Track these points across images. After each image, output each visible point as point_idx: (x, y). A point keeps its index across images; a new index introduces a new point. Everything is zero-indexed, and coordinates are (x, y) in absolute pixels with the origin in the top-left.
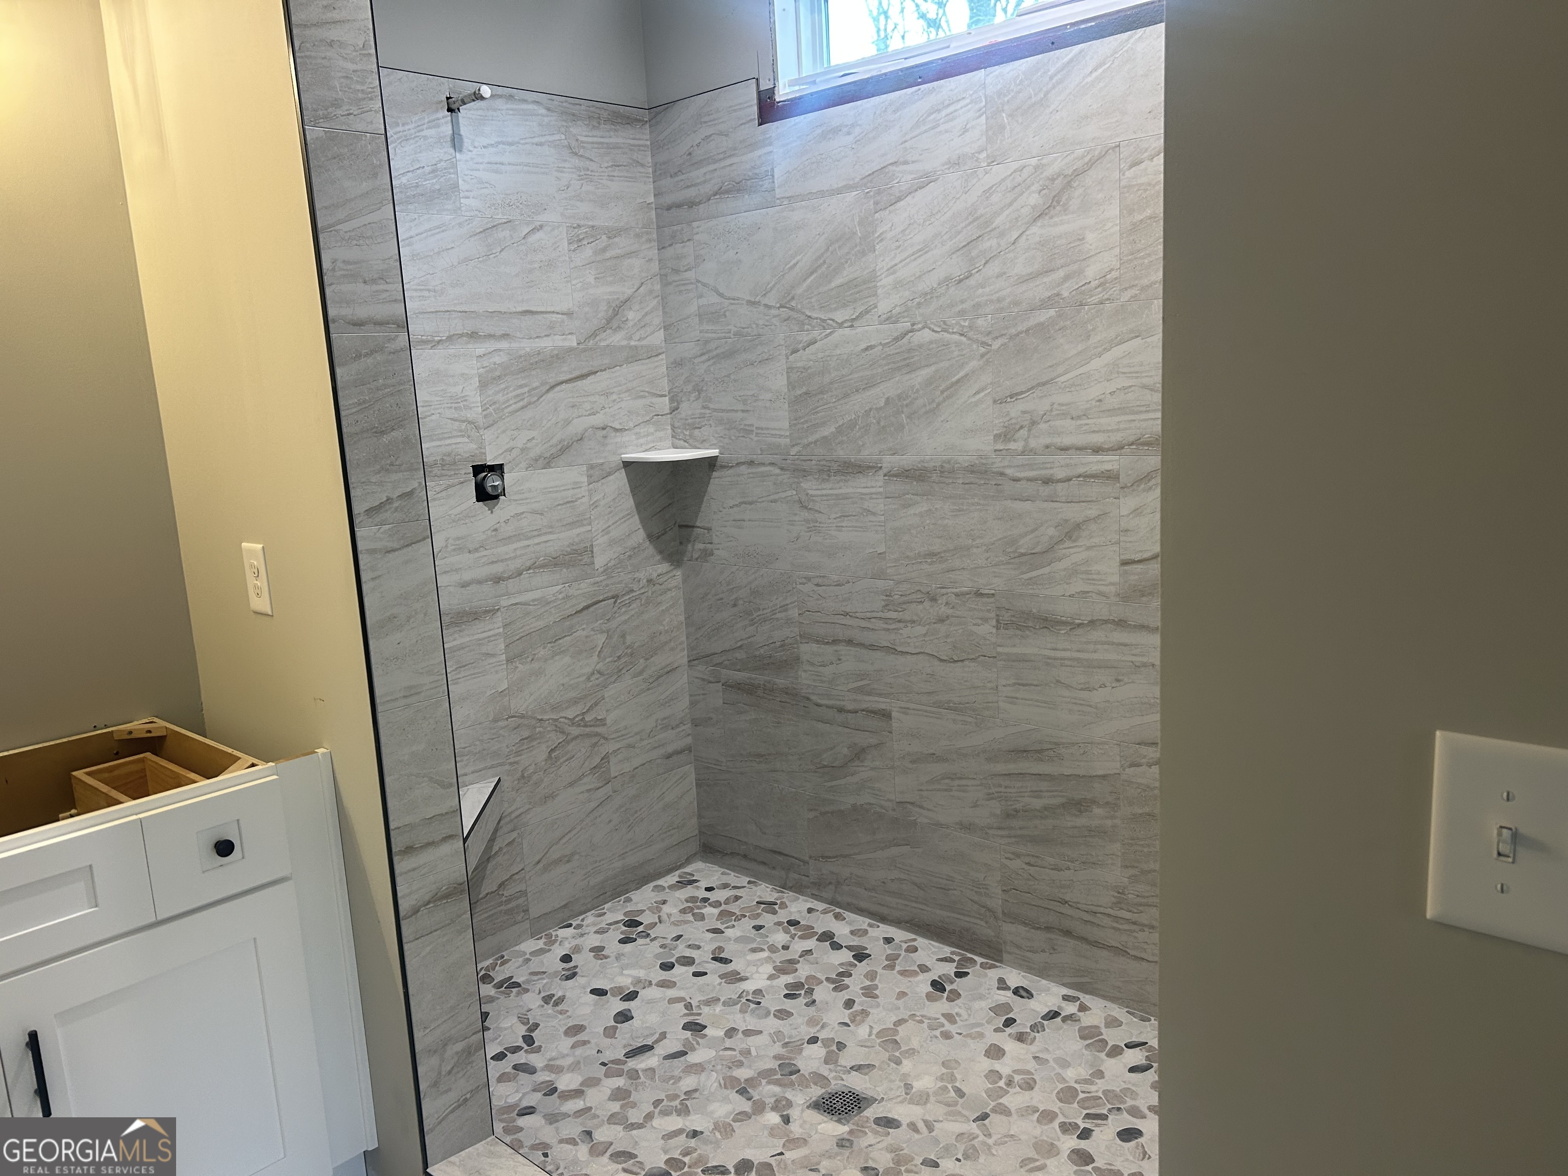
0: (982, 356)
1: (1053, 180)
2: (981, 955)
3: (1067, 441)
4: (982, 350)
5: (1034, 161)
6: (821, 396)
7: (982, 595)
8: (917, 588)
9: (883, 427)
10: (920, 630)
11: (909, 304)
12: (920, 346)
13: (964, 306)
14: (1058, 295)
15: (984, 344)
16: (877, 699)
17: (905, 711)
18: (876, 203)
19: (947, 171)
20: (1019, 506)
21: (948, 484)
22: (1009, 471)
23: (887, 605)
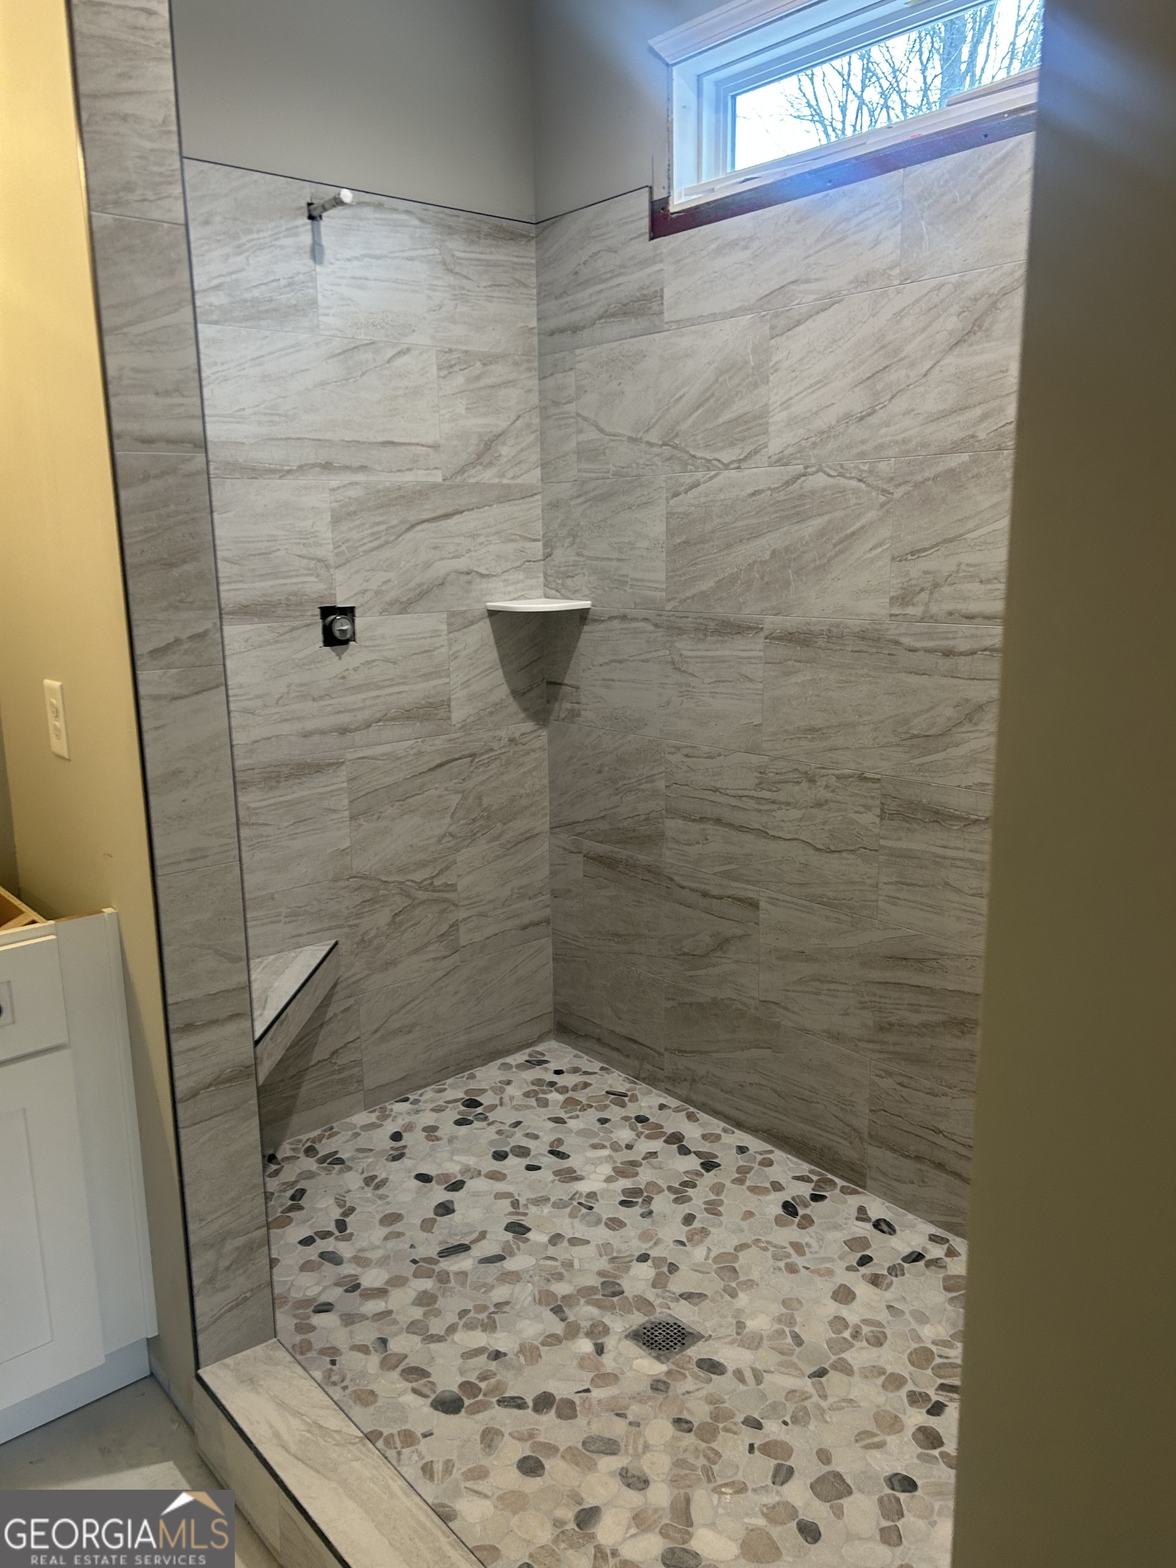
0: (882, 505)
1: (975, 300)
2: (842, 1177)
3: (973, 608)
4: (882, 499)
5: (954, 278)
6: (702, 546)
7: (867, 779)
8: (795, 767)
9: (767, 583)
10: (795, 814)
11: (804, 443)
12: (813, 492)
13: (863, 448)
14: (973, 436)
15: (884, 492)
16: (744, 885)
17: (773, 901)
18: (773, 328)
19: (853, 291)
20: (914, 680)
21: (835, 651)
22: (905, 640)
23: (761, 783)
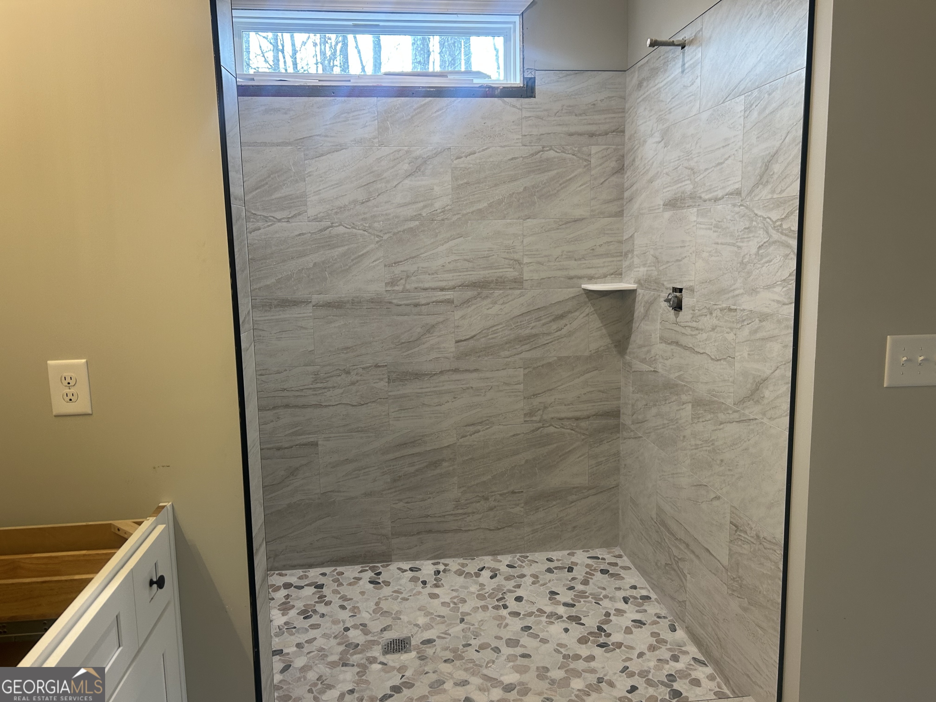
0: (377, 242)
1: (416, 159)
2: (379, 562)
3: (427, 285)
4: (377, 239)
5: (406, 148)
7: (379, 366)
8: (337, 368)
9: (312, 279)
10: (339, 391)
11: (330, 212)
12: (338, 235)
13: (365, 216)
14: (420, 214)
15: (378, 236)
17: (327, 439)
18: (306, 155)
19: (353, 145)
20: (400, 318)
21: (357, 309)
22: (395, 301)
23: (316, 380)
